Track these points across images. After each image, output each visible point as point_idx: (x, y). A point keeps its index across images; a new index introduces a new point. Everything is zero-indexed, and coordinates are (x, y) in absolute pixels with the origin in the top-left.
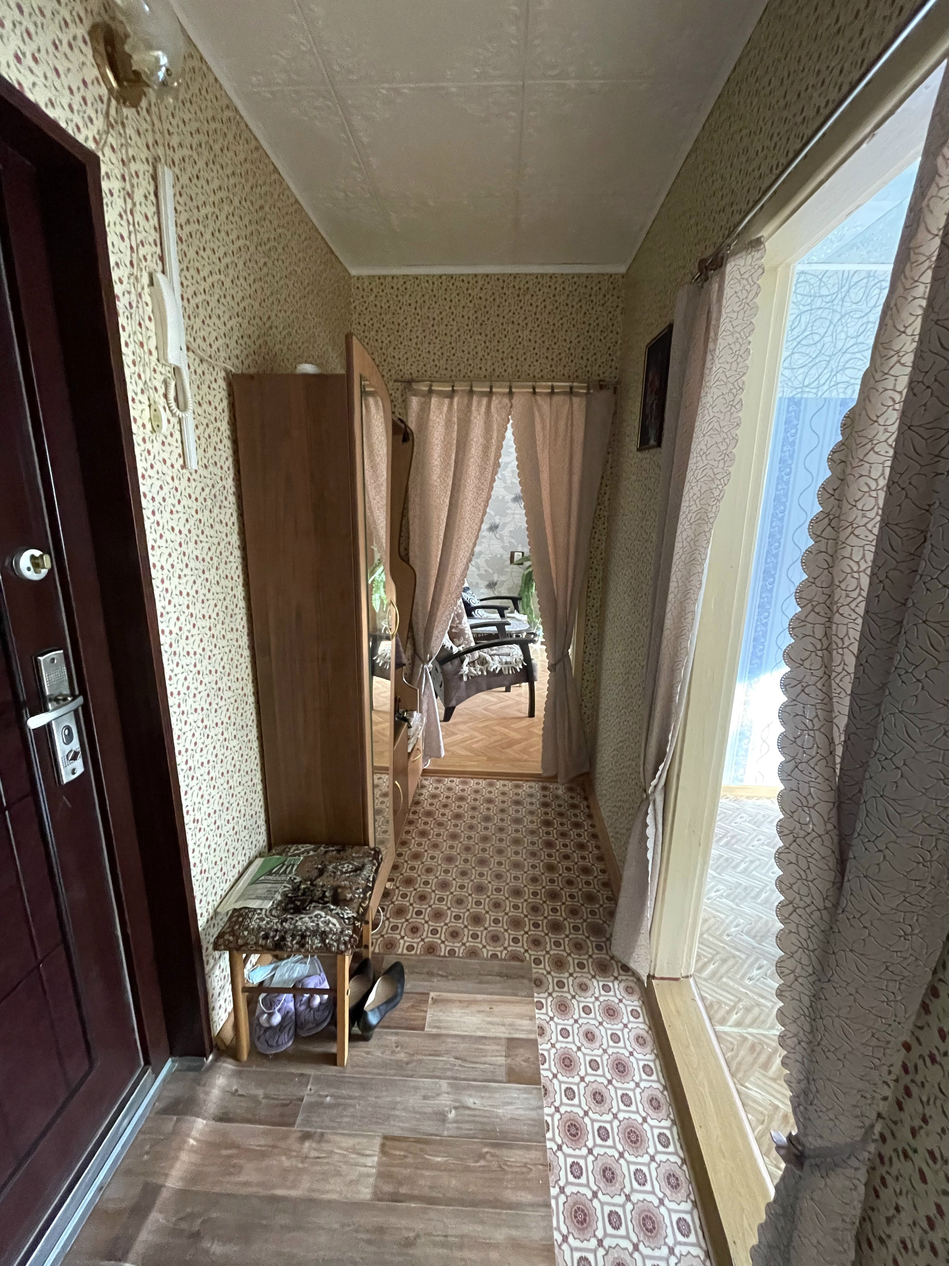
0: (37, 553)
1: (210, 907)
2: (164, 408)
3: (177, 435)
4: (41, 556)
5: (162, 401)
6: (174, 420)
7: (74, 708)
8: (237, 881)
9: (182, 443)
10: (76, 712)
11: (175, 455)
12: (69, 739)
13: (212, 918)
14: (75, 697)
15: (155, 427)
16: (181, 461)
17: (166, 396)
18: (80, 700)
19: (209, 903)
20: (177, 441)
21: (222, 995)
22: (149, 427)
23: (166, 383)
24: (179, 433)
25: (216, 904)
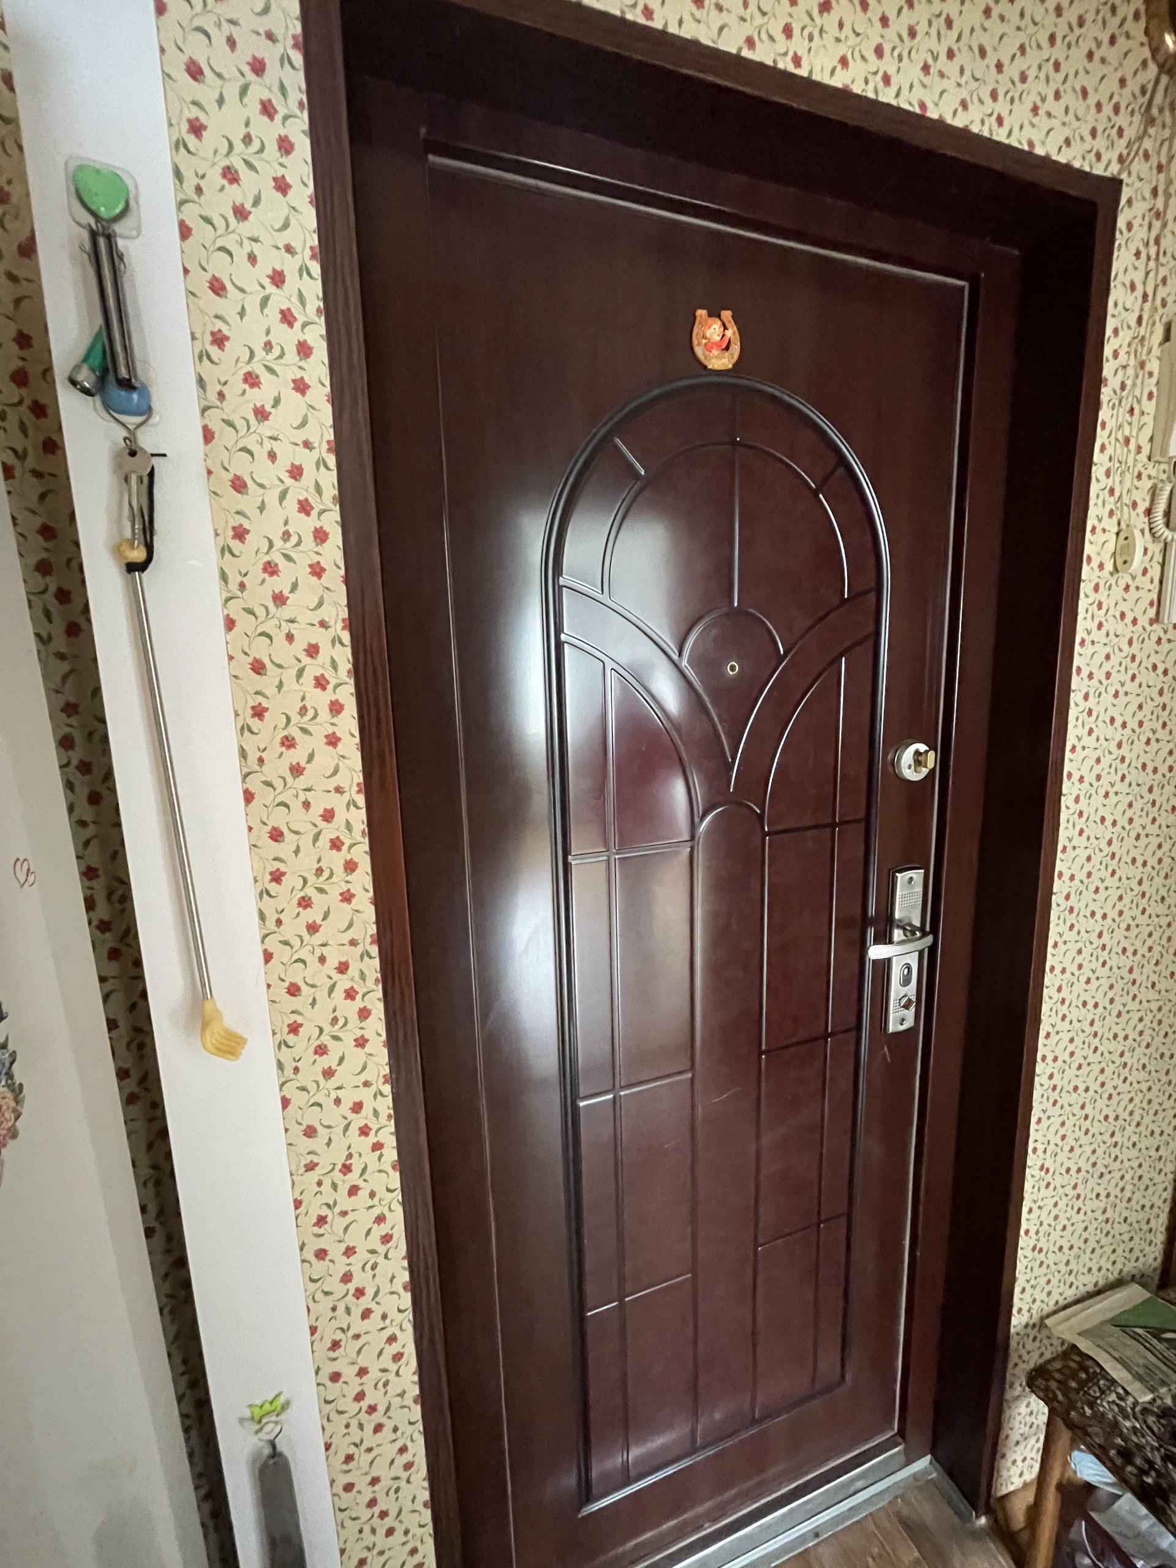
0: (922, 747)
1: (1035, 1307)
2: (1142, 531)
3: (1155, 572)
4: (926, 752)
5: (1141, 522)
6: (1156, 549)
7: (920, 948)
8: (1090, 1296)
9: (1161, 582)
10: (921, 953)
11: (1144, 604)
12: (906, 981)
13: (1034, 1325)
14: (924, 934)
15: (1119, 567)
16: (1152, 612)
17: (1149, 512)
18: (929, 939)
19: (1034, 1301)
20: (1152, 582)
21: (1021, 1446)
22: (1109, 566)
23: (1154, 493)
24: (1159, 568)
25: (1047, 1310)
